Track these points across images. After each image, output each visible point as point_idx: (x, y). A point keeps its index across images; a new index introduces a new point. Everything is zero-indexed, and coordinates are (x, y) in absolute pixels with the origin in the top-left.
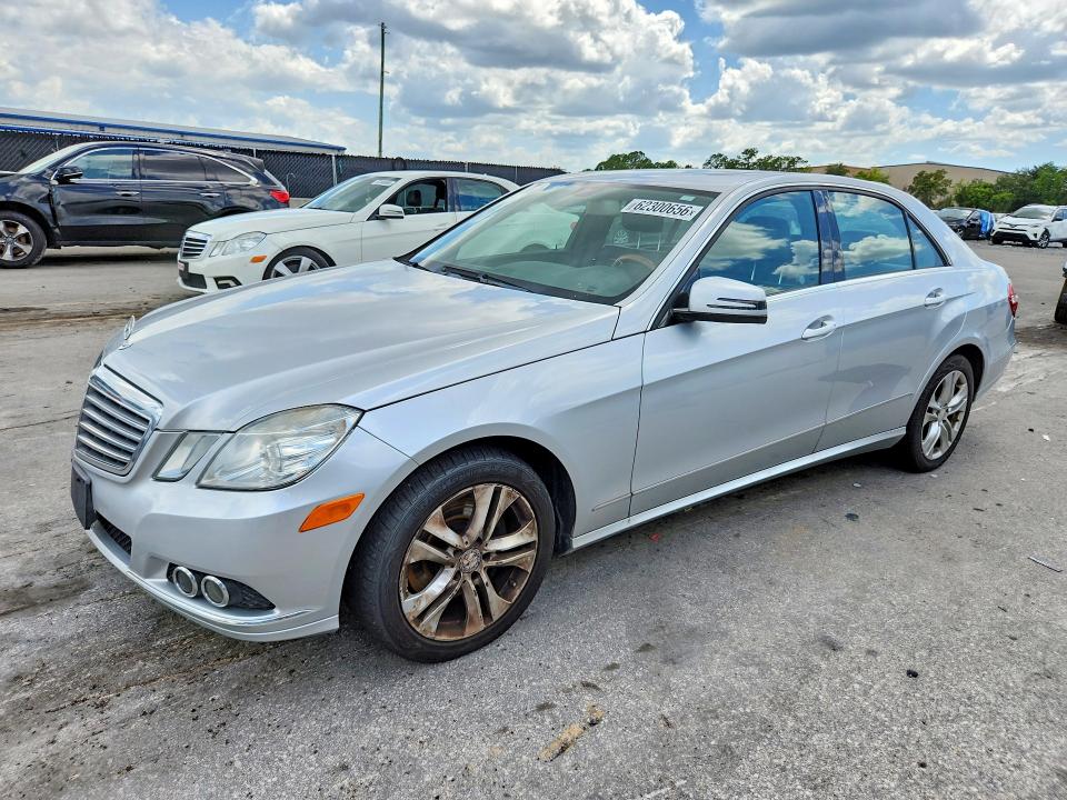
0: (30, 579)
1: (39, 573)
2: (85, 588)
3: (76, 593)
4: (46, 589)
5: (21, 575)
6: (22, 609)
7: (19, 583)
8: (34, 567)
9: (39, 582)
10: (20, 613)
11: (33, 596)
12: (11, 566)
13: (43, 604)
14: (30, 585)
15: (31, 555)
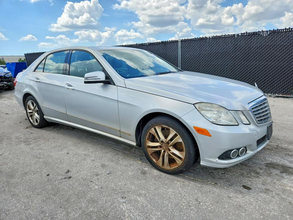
0: (280, 174)
1: (277, 174)
2: (268, 164)
3: (270, 164)
4: (277, 169)
5: (283, 177)
6: (286, 167)
7: (284, 175)
8: (278, 177)
9: (278, 172)
10: (287, 166)
11: (282, 169)
12: (285, 181)
13: (280, 165)
14: (281, 172)
15: (277, 182)
